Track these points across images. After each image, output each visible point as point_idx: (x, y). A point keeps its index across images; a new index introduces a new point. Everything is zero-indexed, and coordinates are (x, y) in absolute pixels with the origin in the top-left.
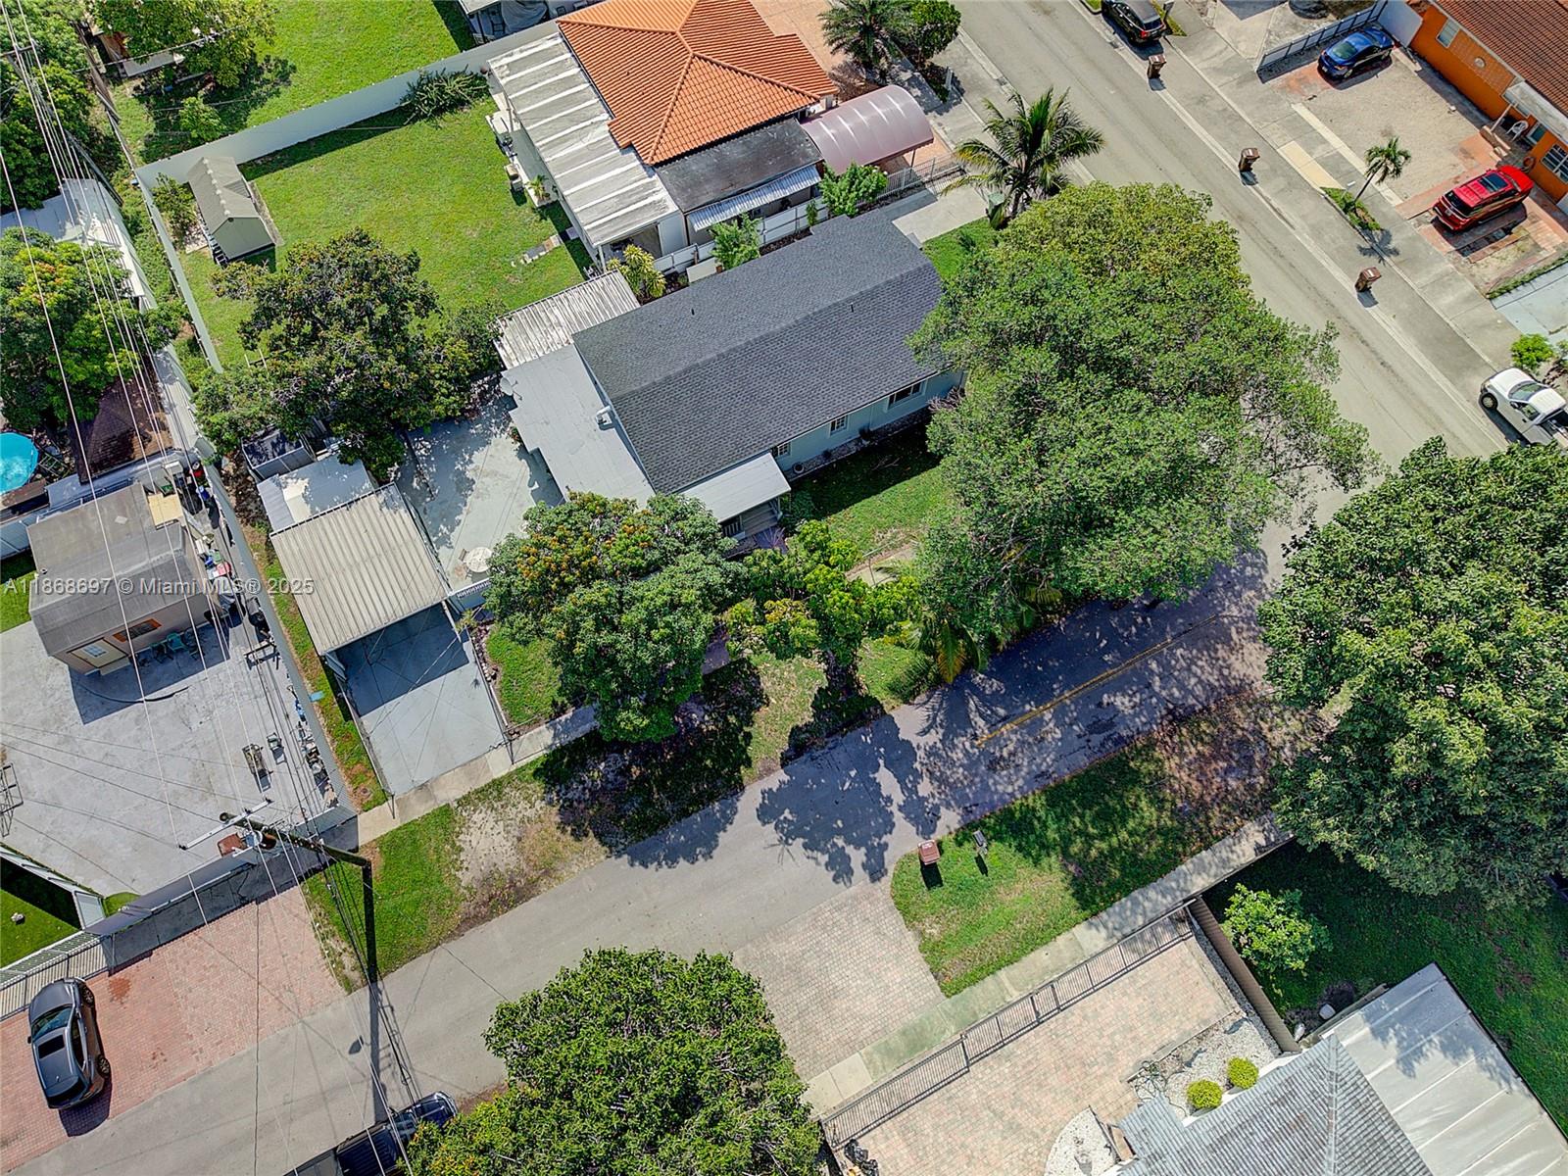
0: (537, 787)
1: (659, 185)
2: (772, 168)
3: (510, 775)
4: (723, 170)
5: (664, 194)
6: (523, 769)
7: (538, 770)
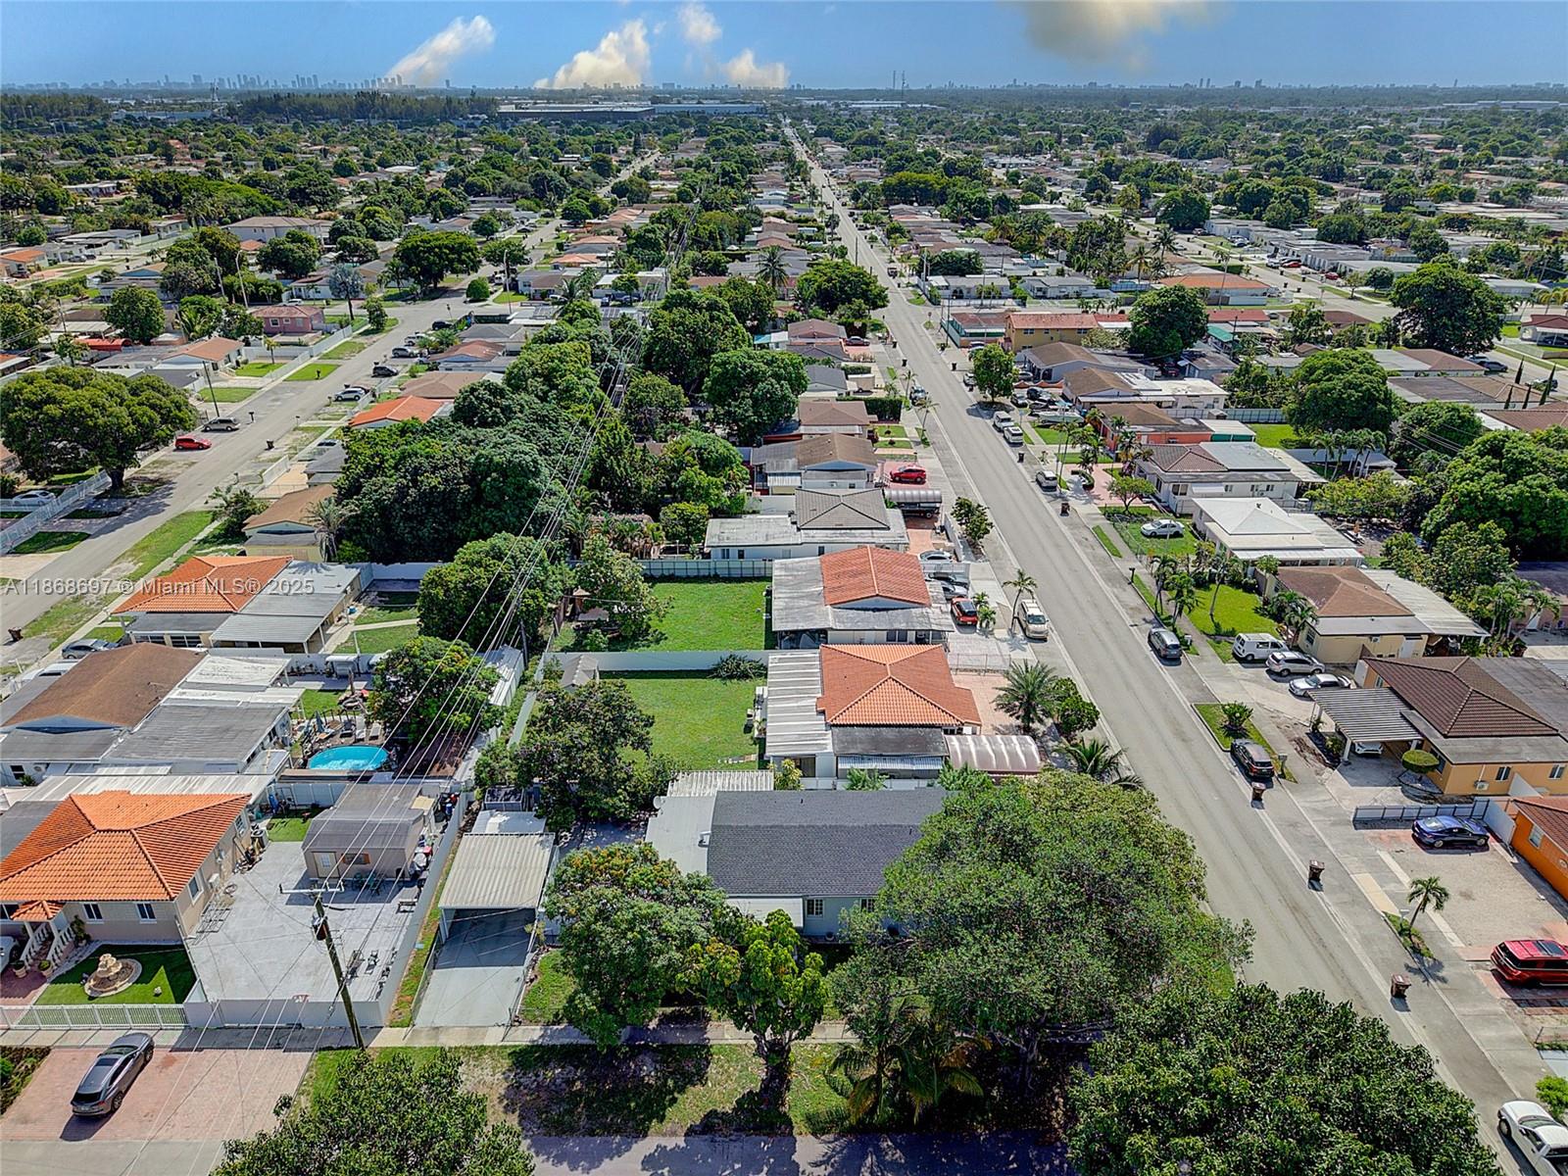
0: (506, 1063)
1: (830, 736)
2: (909, 750)
3: (494, 1047)
4: (875, 742)
5: (830, 742)
6: (505, 1047)
7: (514, 1052)
